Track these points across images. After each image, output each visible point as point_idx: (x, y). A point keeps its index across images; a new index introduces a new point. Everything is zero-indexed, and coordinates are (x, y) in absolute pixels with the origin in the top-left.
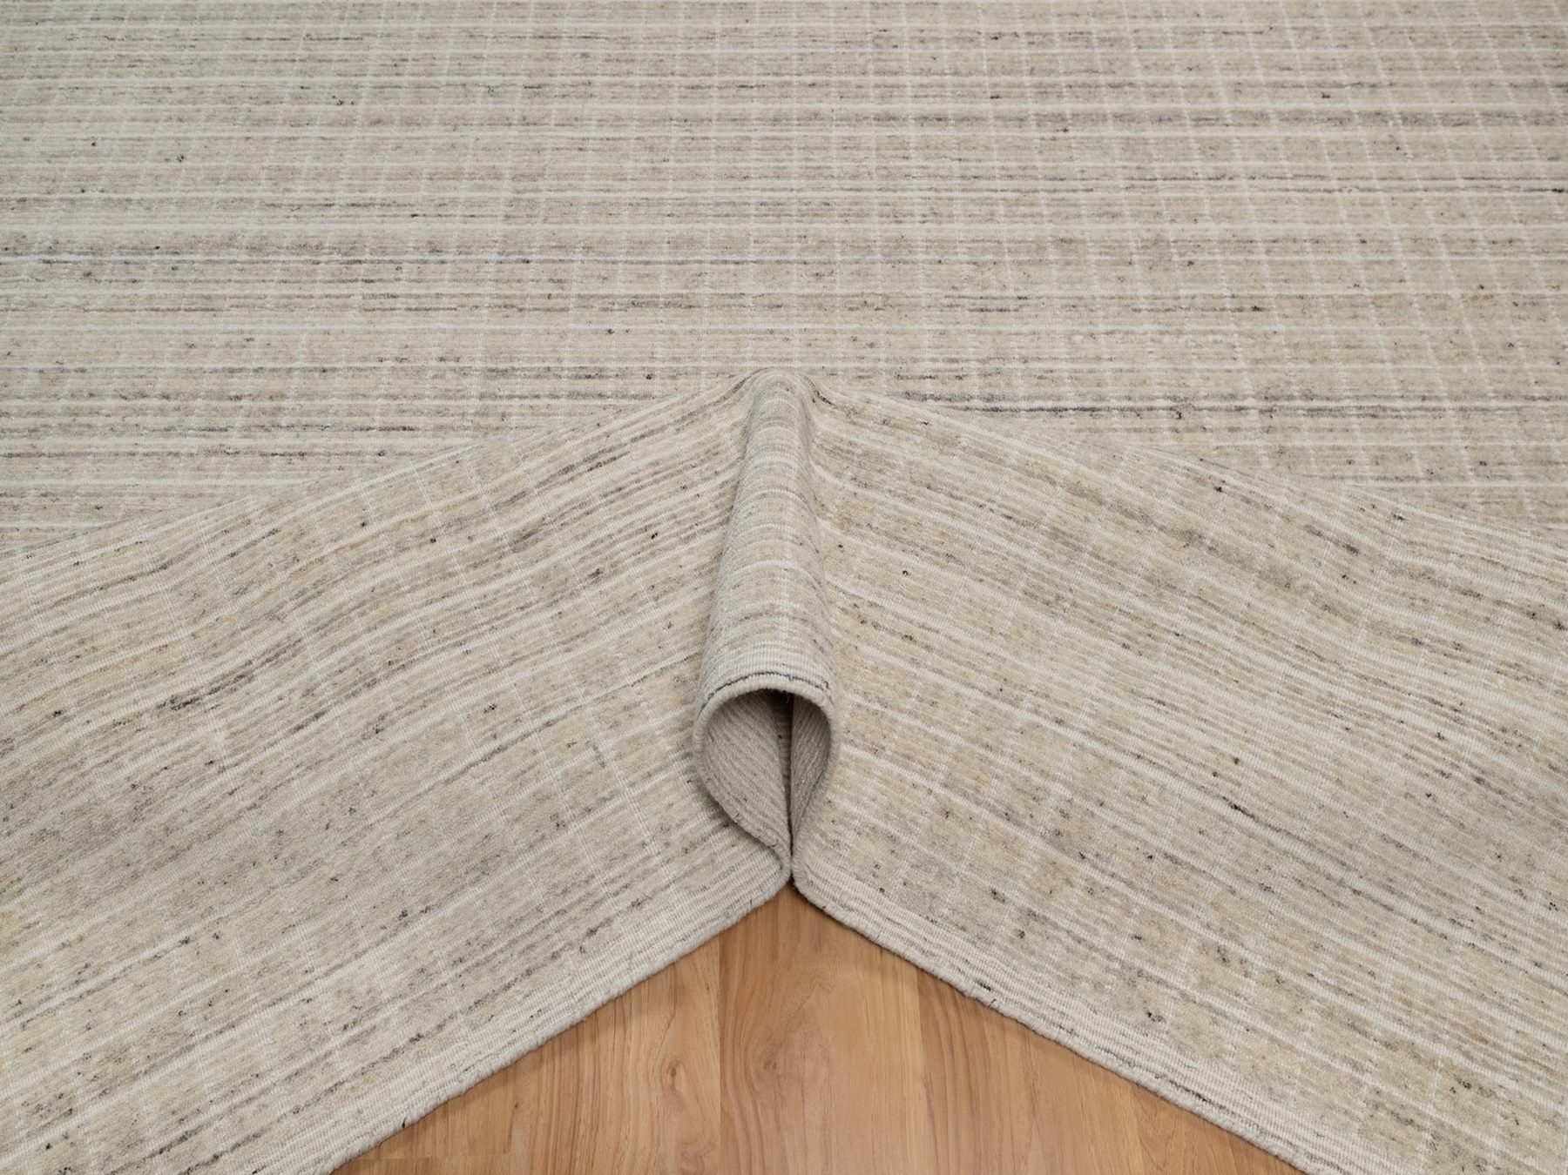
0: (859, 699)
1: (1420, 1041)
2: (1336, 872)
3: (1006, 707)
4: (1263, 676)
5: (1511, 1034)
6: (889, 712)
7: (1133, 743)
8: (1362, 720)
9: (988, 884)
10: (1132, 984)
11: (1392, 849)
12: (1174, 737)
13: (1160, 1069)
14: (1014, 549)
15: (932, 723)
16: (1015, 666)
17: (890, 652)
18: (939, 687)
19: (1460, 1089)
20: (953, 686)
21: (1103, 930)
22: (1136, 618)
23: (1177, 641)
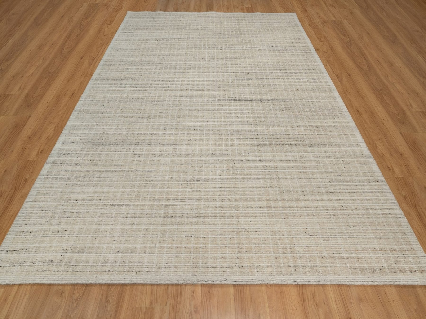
0: (254, 245)
1: (351, 255)
2: (327, 237)
3: (275, 236)
4: (303, 214)
5: (360, 248)
6: (260, 245)
7: (293, 233)
8: (318, 215)
9: (287, 265)
10: (313, 269)
11: (331, 230)
12: (298, 230)
13: (324, 280)
14: (263, 211)
15: (267, 244)
16: (273, 229)
17: (255, 235)
18: (265, 237)
19: (359, 260)
20: (266, 236)
21: (305, 263)
22: (284, 214)
23: (291, 215)
